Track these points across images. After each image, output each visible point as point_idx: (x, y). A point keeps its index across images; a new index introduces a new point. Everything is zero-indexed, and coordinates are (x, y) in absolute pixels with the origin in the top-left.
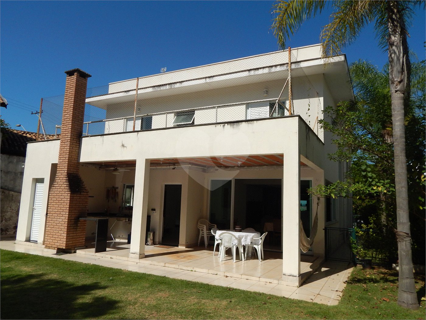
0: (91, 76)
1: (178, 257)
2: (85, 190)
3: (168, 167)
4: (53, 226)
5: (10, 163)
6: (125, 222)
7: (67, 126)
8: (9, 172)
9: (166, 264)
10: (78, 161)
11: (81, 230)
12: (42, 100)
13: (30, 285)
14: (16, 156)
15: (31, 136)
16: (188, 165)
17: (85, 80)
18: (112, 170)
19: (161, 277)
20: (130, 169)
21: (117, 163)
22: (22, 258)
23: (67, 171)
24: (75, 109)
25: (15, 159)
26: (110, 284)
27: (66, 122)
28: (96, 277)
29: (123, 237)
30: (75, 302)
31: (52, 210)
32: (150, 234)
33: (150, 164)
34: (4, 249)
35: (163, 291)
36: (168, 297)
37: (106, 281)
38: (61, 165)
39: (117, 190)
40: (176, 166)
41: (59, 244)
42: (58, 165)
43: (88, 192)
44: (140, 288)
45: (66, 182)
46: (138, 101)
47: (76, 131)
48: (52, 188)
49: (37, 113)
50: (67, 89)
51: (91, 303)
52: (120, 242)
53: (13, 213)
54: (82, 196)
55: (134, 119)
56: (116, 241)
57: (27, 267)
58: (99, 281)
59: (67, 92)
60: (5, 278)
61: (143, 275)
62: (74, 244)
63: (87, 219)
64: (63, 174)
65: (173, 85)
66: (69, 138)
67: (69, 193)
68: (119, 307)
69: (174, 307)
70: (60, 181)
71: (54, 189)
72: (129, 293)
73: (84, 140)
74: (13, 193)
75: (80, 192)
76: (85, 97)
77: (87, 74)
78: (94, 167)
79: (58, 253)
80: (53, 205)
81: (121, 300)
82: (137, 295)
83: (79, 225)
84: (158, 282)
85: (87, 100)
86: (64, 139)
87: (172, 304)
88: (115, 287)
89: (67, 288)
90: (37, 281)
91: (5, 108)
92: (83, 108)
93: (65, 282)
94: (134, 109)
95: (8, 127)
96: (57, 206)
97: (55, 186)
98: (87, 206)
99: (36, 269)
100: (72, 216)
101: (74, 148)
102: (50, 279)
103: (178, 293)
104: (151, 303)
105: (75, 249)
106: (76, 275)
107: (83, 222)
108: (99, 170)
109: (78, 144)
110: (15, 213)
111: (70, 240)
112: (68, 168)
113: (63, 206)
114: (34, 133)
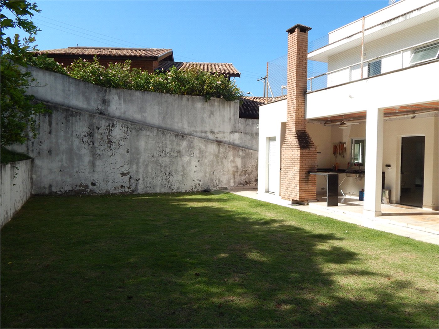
0: (311, 29)
1: (424, 219)
2: (313, 146)
3: (406, 116)
4: (287, 180)
5: (247, 125)
6: (356, 178)
7: (292, 84)
8: (247, 133)
9: (408, 225)
10: (304, 118)
11: (312, 184)
12: (268, 64)
13: (274, 228)
14: (251, 119)
15: (260, 100)
16: (434, 111)
17: (306, 35)
18: (339, 124)
19: (403, 237)
20: (358, 122)
21: (343, 116)
22: (265, 206)
23: (295, 128)
24: (298, 66)
25: (250, 121)
26: (347, 237)
27: (291, 81)
28: (331, 228)
29: (353, 194)
30: (315, 247)
31: (285, 165)
32: (385, 192)
33: (383, 114)
34: (251, 198)
35: (408, 252)
36: (415, 259)
37: (342, 233)
38: (290, 123)
39: (344, 145)
40: (416, 115)
41: (293, 196)
42: (287, 124)
43: (316, 148)
44: (379, 245)
45: (295, 139)
46: (365, 44)
47: (301, 88)
48: (284, 145)
49: (262, 79)
50: (289, 48)
51: (330, 251)
52: (351, 199)
53: (253, 168)
54: (311, 151)
55: (362, 66)
56: (346, 197)
57: (270, 213)
58: (334, 233)
59: (289, 50)
60: (255, 220)
61: (381, 233)
62: (307, 197)
63: (317, 174)
64: (292, 131)
65: (408, 15)
66: (295, 96)
67: (299, 149)
68: (359, 259)
69: (425, 270)
70: (289, 138)
71: (285, 146)
72: (368, 248)
73: (309, 96)
74: (251, 151)
75: (309, 148)
76: (307, 52)
77: (308, 27)
78: (319, 123)
79: (293, 204)
80: (286, 160)
81: (360, 253)
82: (377, 251)
83: (309, 179)
84: (401, 242)
85: (309, 56)
86: (291, 98)
87: (422, 267)
88: (352, 240)
89: (306, 234)
90: (279, 225)
91: (239, 77)
92: (306, 64)
93: (304, 229)
94: (361, 53)
95: (243, 94)
96: (289, 161)
97: (286, 143)
98: (316, 161)
99: (277, 216)
100: (303, 171)
101: (300, 105)
102: (290, 225)
103: (428, 257)
104: (396, 261)
105: (307, 202)
106: (312, 225)
107: (313, 177)
108: (325, 125)
109: (304, 101)
110: (254, 169)
111: (303, 193)
112: (296, 126)
113: (294, 161)
114: (262, 97)
